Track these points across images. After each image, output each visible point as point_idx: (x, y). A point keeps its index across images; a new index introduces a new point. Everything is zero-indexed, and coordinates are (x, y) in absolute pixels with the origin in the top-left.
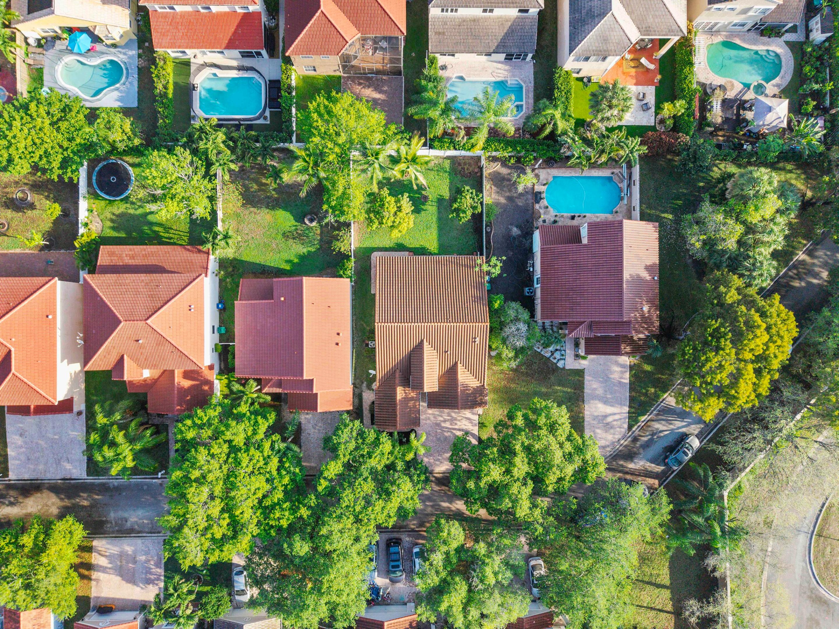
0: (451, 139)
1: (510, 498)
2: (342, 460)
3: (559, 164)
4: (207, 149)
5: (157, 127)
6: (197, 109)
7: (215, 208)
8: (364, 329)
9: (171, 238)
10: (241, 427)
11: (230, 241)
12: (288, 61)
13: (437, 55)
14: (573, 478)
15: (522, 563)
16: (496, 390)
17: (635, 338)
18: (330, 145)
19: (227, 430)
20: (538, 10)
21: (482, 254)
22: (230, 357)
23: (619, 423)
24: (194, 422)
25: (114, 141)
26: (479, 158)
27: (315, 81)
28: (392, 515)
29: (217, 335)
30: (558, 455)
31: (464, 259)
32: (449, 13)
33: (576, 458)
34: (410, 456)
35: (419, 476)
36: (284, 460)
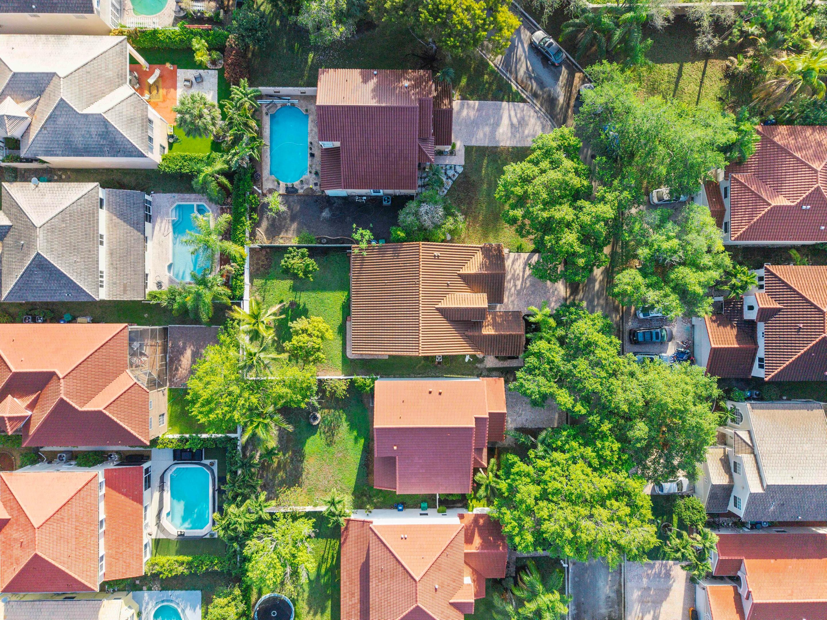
0: (233, 278)
1: (594, 224)
2: (555, 389)
3: (257, 168)
4: (245, 523)
5: (222, 572)
6: (204, 531)
7: (303, 514)
8: (423, 365)
9: (333, 556)
10: (523, 489)
11: (337, 499)
12: (154, 442)
13: (147, 291)
14: (575, 160)
15: (658, 212)
16: (485, 235)
17: (435, 94)
18: (241, 402)
19: (525, 502)
20: (100, 188)
21: (350, 248)
22: (450, 498)
23: (518, 112)
24: (517, 535)
25: (237, 614)
26: (252, 250)
27: (174, 414)
28: (609, 340)
29: (429, 511)
30: (553, 175)
31: (355, 266)
32: (104, 279)
33: (556, 156)
34: (552, 322)
35: (571, 313)
36: (554, 446)
